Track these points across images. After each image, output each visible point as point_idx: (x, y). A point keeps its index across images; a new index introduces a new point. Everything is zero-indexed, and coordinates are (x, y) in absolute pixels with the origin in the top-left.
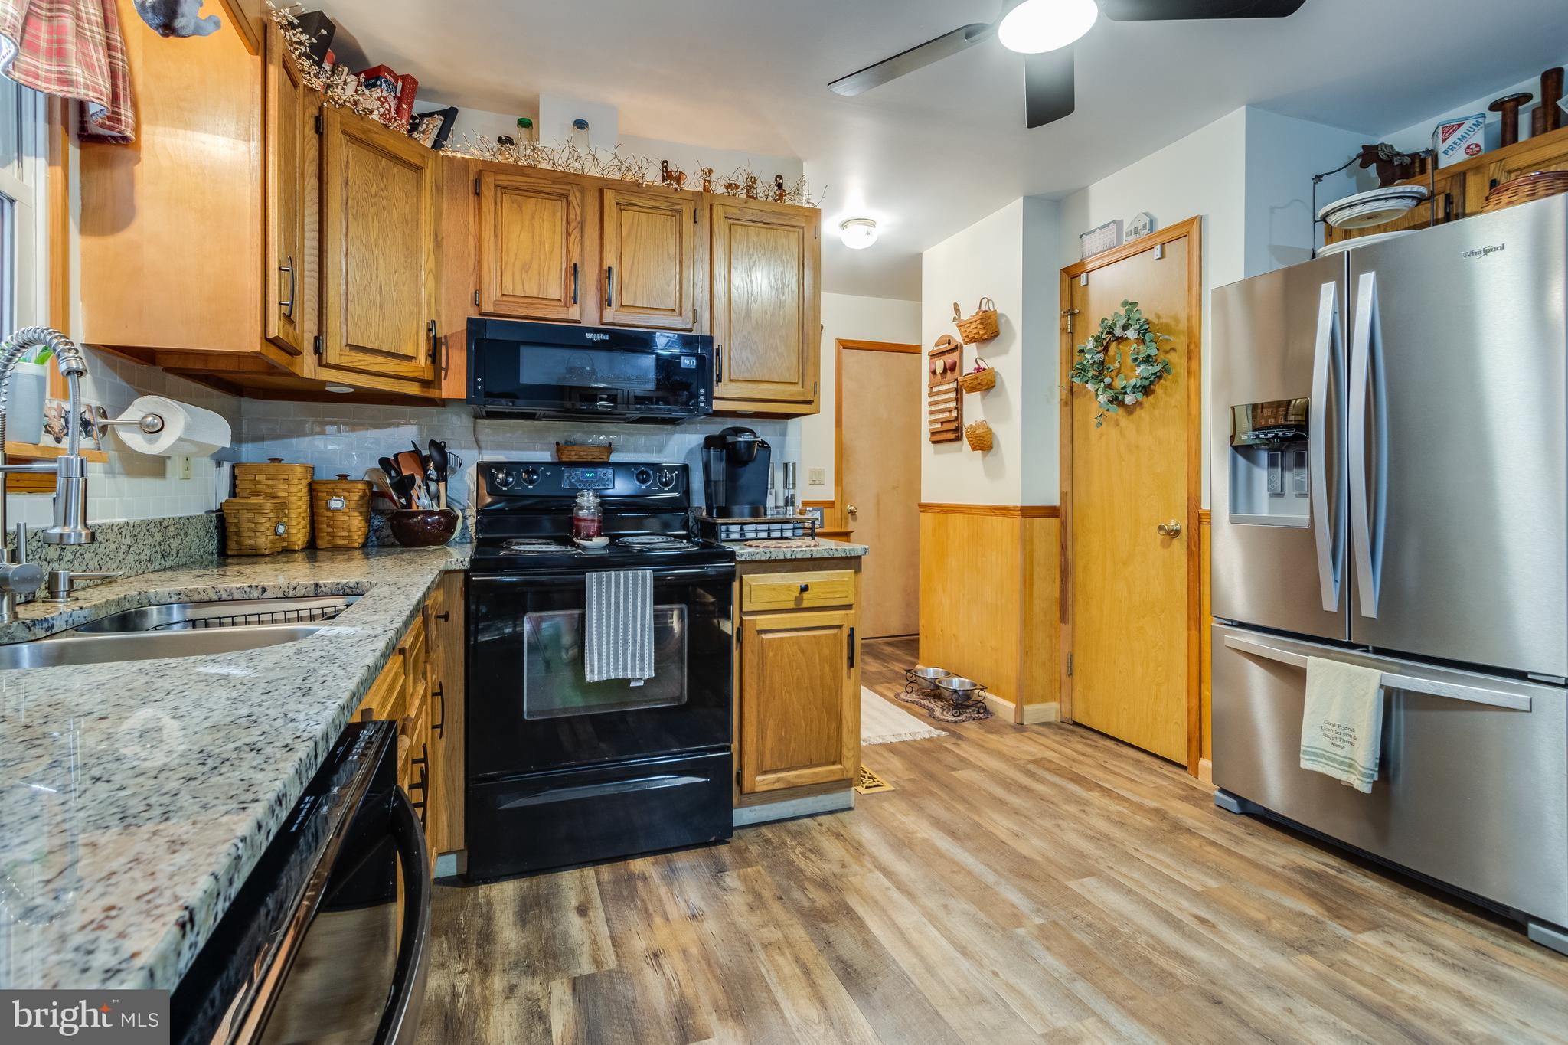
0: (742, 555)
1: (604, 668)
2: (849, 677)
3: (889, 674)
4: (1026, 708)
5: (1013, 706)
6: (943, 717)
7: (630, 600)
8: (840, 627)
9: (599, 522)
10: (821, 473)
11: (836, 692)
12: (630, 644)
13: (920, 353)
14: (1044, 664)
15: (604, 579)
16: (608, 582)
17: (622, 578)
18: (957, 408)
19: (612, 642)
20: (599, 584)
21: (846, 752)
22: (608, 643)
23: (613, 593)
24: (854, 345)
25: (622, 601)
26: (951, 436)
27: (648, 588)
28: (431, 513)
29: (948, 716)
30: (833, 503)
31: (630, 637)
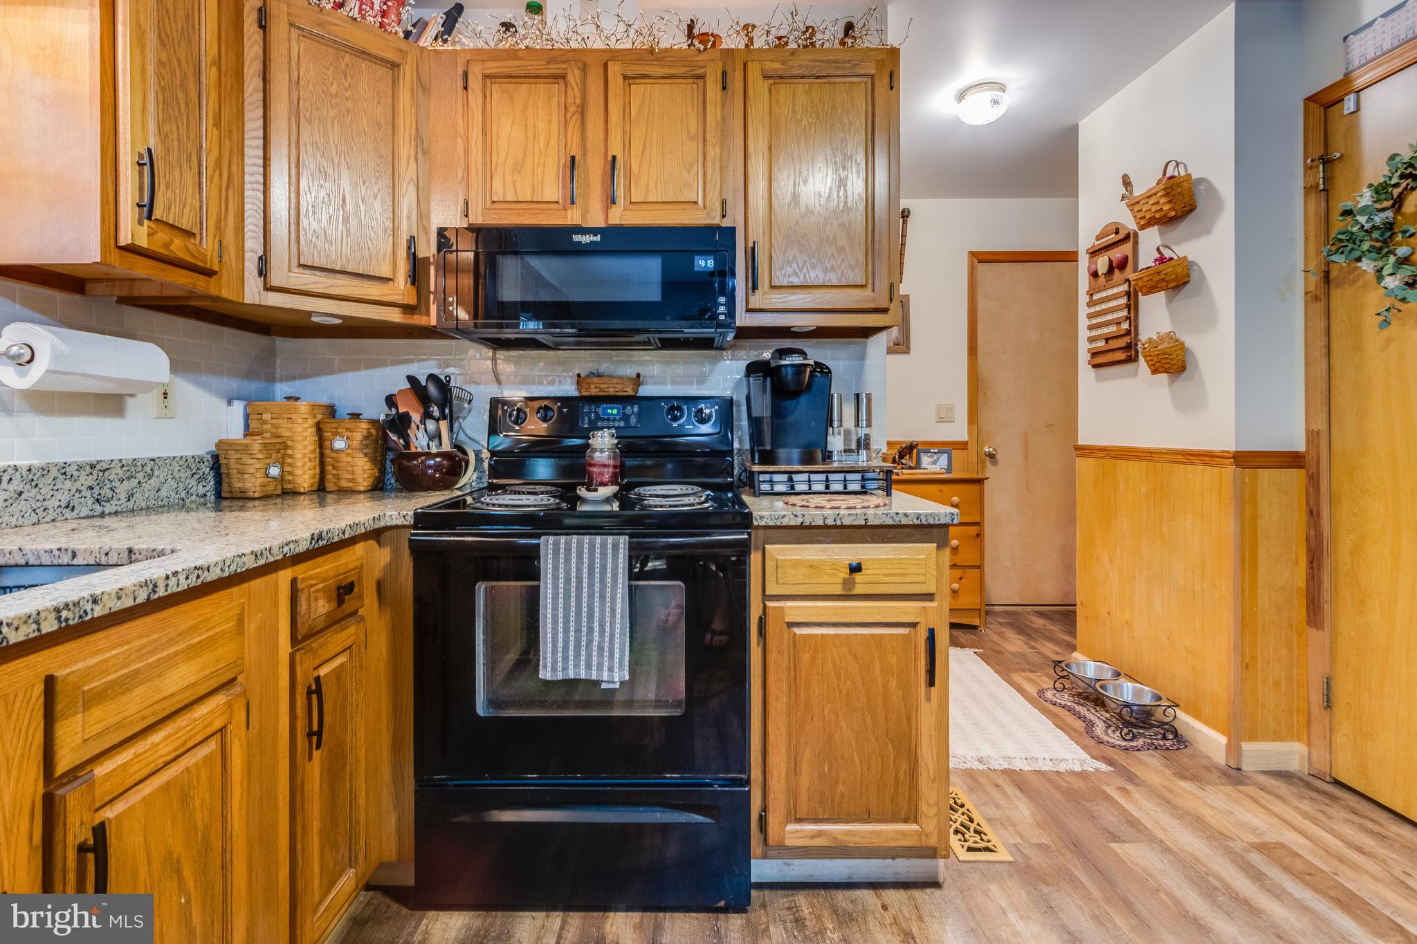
0: (761, 518)
1: (560, 664)
2: (928, 699)
3: (1036, 659)
4: (1246, 746)
5: (1223, 740)
6: (1106, 738)
7: (597, 575)
8: (913, 625)
9: (615, 467)
10: (950, 409)
11: (909, 719)
12: (596, 634)
13: (1077, 261)
14: (1277, 684)
15: (562, 546)
16: (568, 550)
17: (586, 546)
18: (1128, 318)
19: (572, 629)
20: (556, 551)
21: (923, 807)
22: (566, 630)
23: (574, 565)
24: (994, 257)
25: (585, 575)
26: (1121, 356)
27: (621, 561)
28: (429, 455)
29: (1114, 738)
30: (966, 443)
31: (596, 624)
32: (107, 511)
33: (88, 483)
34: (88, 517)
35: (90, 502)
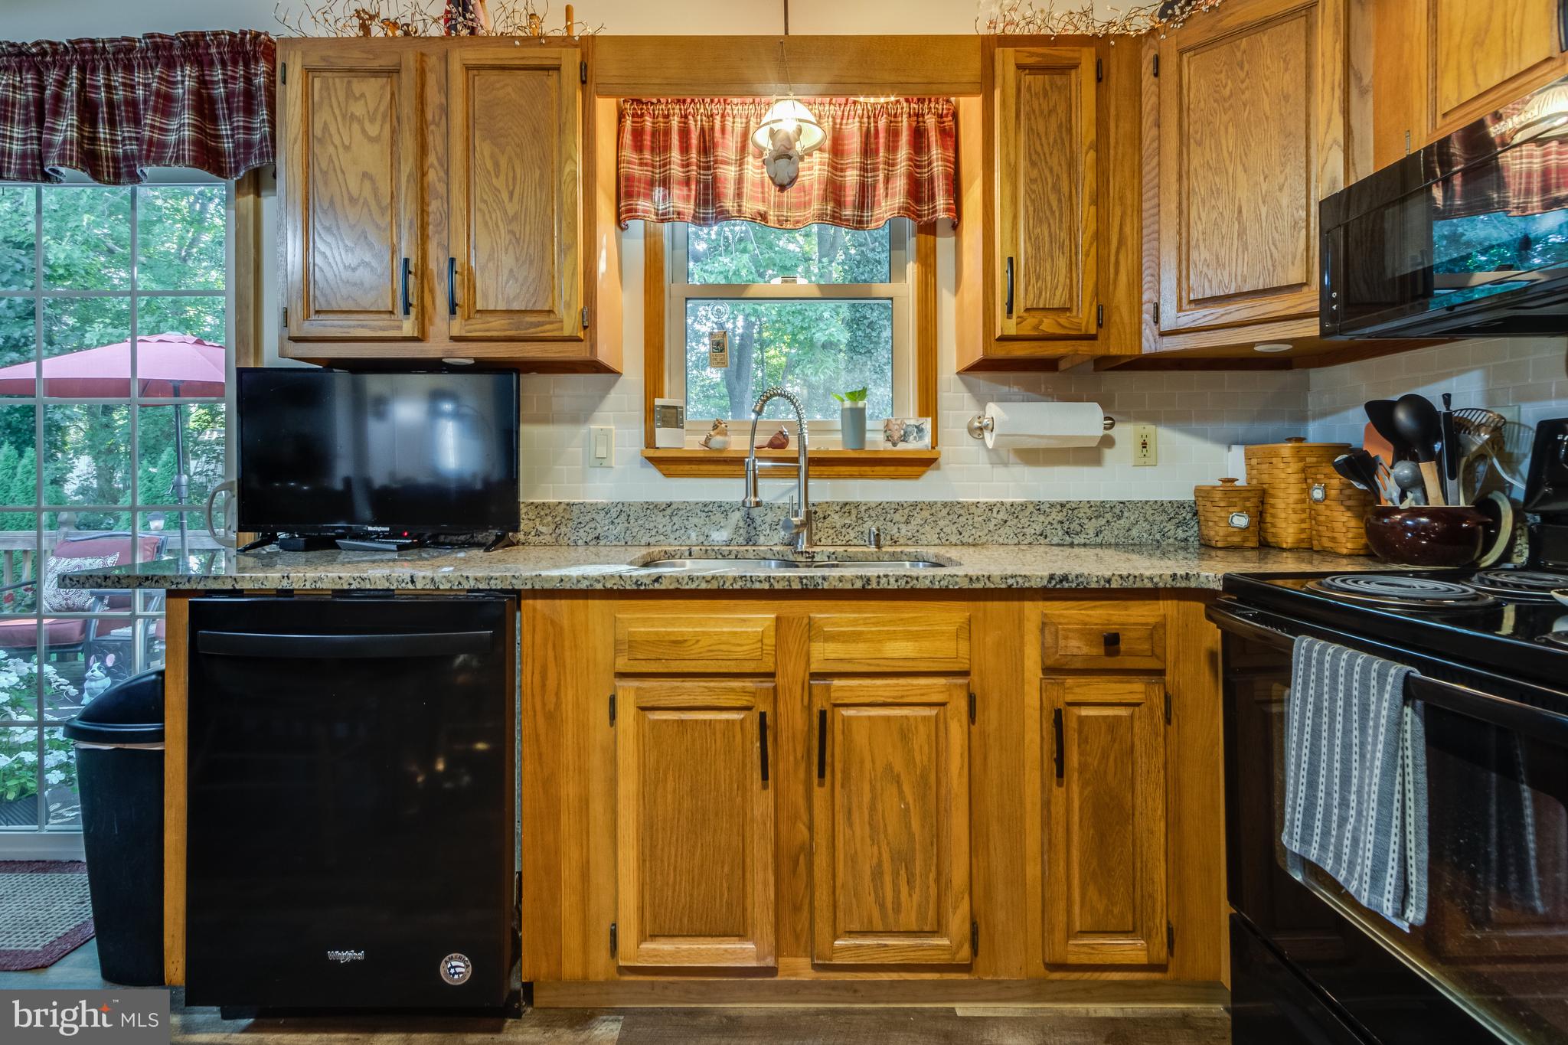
15: (1315, 655)
16: (1320, 663)
17: (1343, 664)
20: (1308, 661)
27: (1385, 704)
32: (1076, 542)
33: (1059, 518)
34: (1058, 545)
35: (1060, 533)
